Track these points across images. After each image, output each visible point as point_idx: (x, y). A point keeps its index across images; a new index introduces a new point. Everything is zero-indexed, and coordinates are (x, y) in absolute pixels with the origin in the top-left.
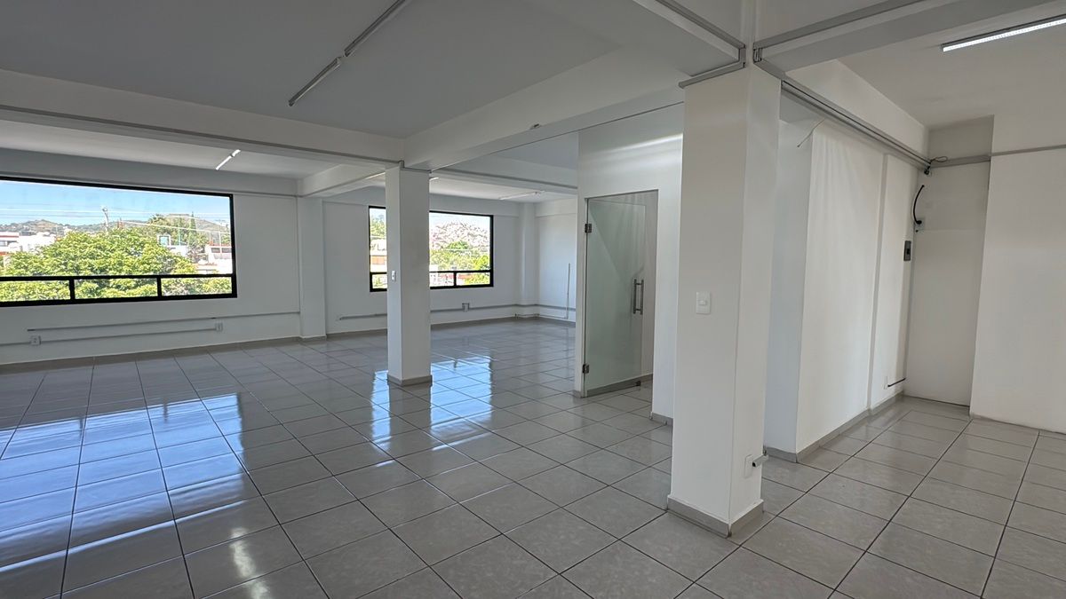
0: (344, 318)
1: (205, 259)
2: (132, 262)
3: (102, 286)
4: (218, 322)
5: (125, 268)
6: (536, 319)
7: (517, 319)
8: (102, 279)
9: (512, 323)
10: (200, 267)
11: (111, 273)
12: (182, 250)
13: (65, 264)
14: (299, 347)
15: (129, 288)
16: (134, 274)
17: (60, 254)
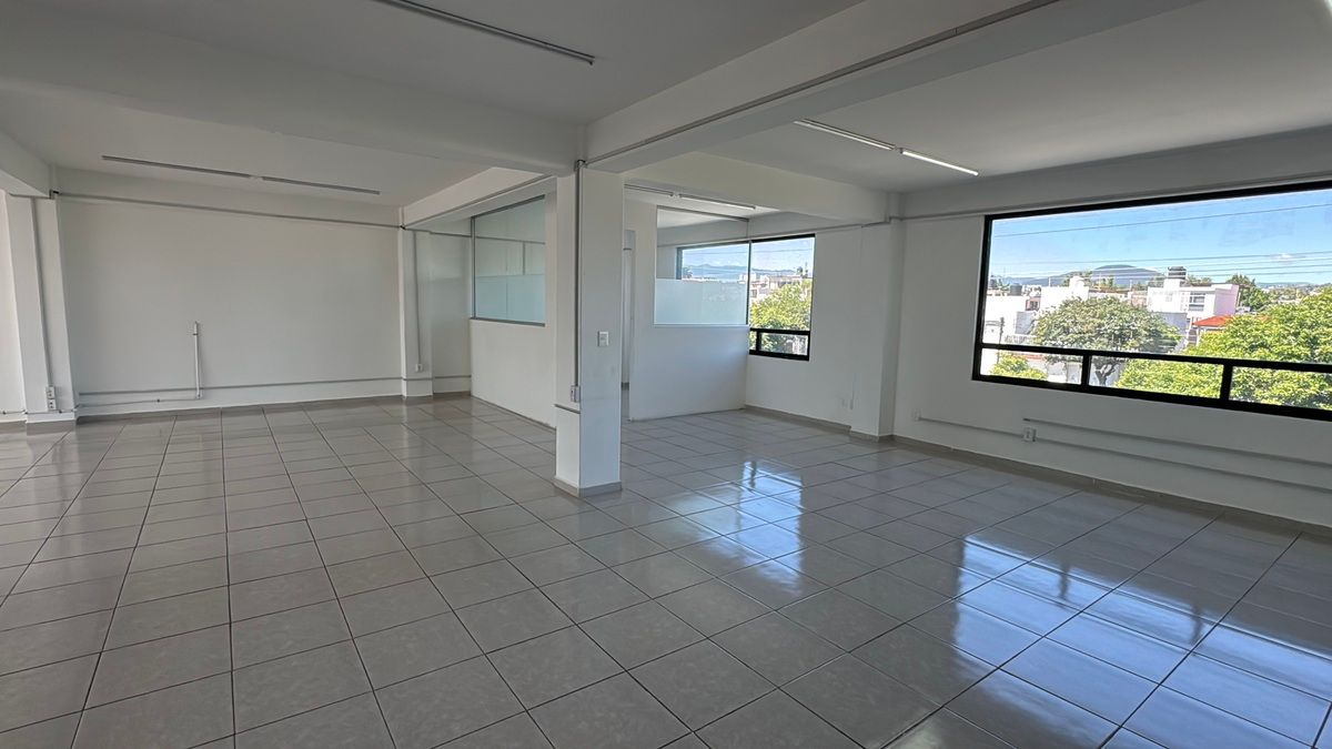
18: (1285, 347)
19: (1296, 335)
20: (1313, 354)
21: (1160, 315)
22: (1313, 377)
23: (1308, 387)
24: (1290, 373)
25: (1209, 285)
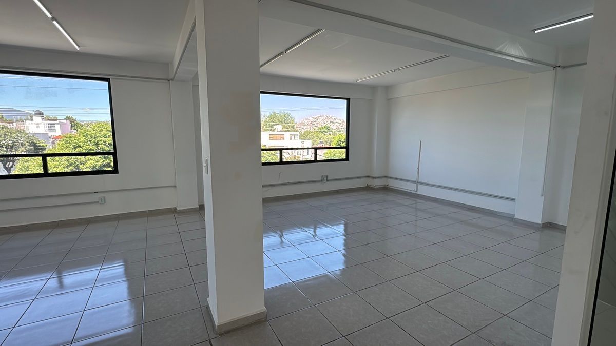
4: (100, 195)
6: (386, 189)
7: (368, 189)
9: (365, 192)
18: (88, 147)
19: (90, 141)
20: (98, 149)
21: (34, 134)
22: (100, 158)
23: (99, 162)
24: (91, 157)
25: (56, 120)
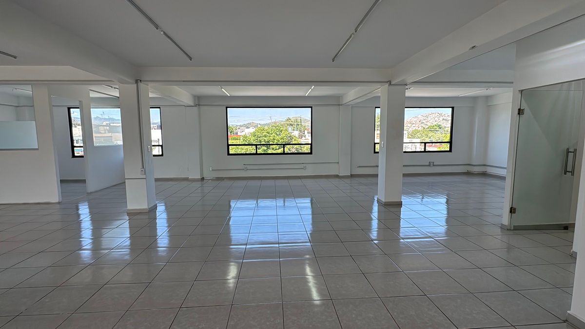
0: (360, 167)
1: (305, 137)
2: (279, 139)
3: (268, 148)
4: (305, 165)
5: (275, 141)
6: (484, 174)
8: (268, 145)
10: (302, 141)
11: (271, 143)
12: (296, 133)
13: (257, 139)
14: (337, 180)
15: (276, 149)
16: (279, 143)
17: (255, 136)
